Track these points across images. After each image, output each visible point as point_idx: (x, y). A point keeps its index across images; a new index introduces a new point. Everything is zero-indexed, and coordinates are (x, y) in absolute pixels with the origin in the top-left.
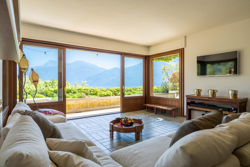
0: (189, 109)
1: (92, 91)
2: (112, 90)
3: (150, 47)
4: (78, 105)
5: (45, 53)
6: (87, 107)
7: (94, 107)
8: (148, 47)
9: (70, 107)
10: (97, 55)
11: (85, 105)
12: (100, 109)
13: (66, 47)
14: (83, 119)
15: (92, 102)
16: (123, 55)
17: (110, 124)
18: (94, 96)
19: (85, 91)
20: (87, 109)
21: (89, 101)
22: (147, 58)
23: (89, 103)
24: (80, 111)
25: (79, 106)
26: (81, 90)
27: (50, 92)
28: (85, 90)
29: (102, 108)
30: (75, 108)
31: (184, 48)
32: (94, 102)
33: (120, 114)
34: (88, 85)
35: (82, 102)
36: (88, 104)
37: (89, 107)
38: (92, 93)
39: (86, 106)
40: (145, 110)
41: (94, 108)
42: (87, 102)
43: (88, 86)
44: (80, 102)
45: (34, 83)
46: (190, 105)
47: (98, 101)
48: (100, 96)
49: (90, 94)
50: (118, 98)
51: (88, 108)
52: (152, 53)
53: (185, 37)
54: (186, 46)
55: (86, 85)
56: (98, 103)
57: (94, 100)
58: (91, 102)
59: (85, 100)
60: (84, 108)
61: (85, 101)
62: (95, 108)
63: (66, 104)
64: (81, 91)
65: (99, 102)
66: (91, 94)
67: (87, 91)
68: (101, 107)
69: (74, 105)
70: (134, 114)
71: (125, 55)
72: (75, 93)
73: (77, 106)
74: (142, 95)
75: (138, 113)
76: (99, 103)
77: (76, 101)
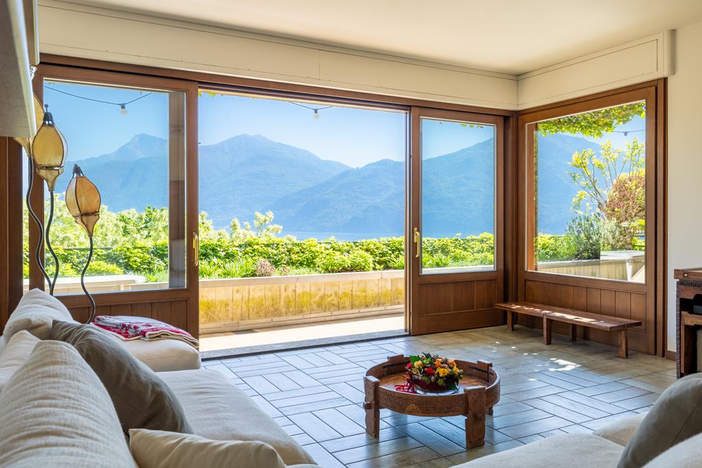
0: (687, 327)
1: (297, 249)
2: (372, 246)
3: (525, 76)
4: (244, 306)
5: (123, 107)
6: (276, 312)
7: (301, 312)
8: (517, 78)
9: (212, 309)
10: (316, 111)
11: (268, 303)
12: (328, 319)
13: (200, 82)
14: (261, 356)
15: (295, 291)
16: (417, 109)
17: (366, 381)
18: (304, 272)
19: (270, 250)
20: (275, 319)
21: (283, 290)
22: (512, 121)
23: (282, 297)
24: (251, 327)
25: (245, 309)
26: (256, 247)
27: (139, 255)
28: (268, 246)
29: (333, 318)
30: (231, 316)
31: (665, 79)
32: (304, 293)
33: (403, 339)
34: (281, 227)
35: (258, 291)
36: (282, 303)
37: (284, 310)
38: (294, 257)
39: (273, 306)
40: (505, 327)
41: (301, 317)
42: (278, 293)
43: (280, 232)
44: (251, 293)
45: (85, 218)
46: (691, 312)
47: (320, 289)
48: (327, 270)
49: (288, 264)
50: (397, 278)
51: (281, 316)
52: (532, 98)
53: (673, 32)
54: (673, 68)
55: (271, 227)
56: (317, 298)
57: (304, 286)
58: (290, 292)
59: (267, 286)
60: (266, 316)
61: (270, 291)
62: (306, 316)
63: (201, 299)
64: (254, 250)
65: (322, 293)
66: (293, 264)
67: (275, 252)
68: (329, 314)
69: (227, 305)
70: (459, 343)
71: (423, 110)
72: (230, 256)
73: (239, 308)
74: (491, 267)
75: (475, 340)
76: (322, 298)
77: (236, 288)
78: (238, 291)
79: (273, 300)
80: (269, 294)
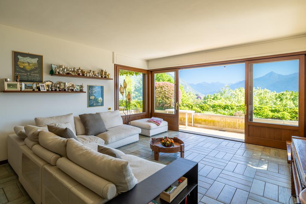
9: (215, 123)
10: (225, 67)
20: (234, 129)
21: (237, 121)
25: (224, 124)
30: (220, 125)
35: (229, 120)
36: (237, 125)
39: (234, 125)
44: (226, 120)
51: (237, 129)
59: (232, 119)
60: (231, 128)
73: (223, 124)
78: (222, 119)
79: (234, 123)
80: (232, 121)
